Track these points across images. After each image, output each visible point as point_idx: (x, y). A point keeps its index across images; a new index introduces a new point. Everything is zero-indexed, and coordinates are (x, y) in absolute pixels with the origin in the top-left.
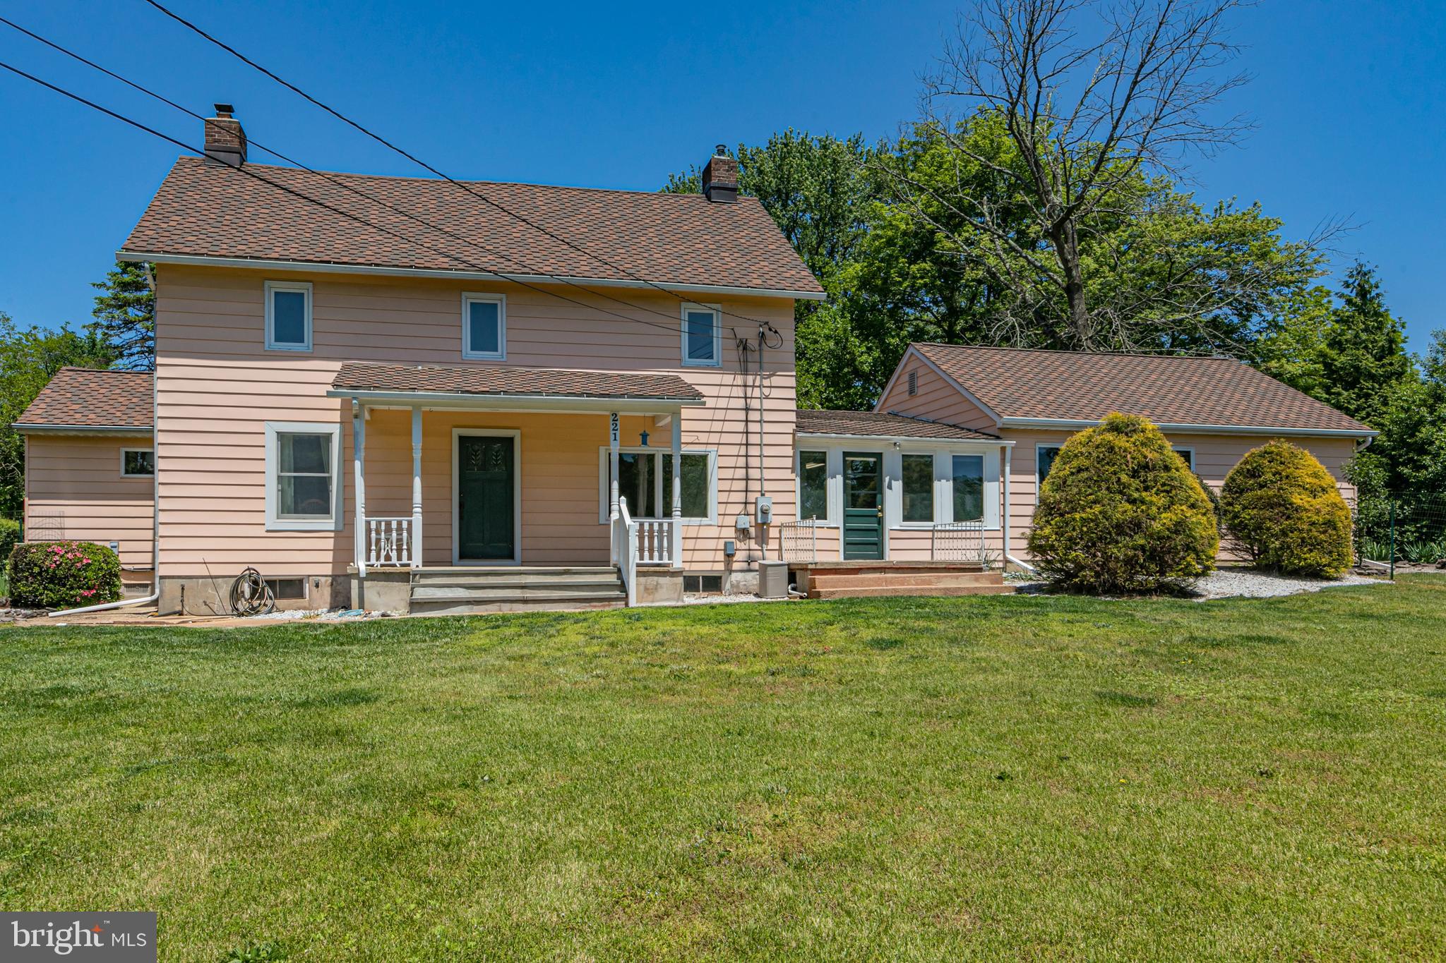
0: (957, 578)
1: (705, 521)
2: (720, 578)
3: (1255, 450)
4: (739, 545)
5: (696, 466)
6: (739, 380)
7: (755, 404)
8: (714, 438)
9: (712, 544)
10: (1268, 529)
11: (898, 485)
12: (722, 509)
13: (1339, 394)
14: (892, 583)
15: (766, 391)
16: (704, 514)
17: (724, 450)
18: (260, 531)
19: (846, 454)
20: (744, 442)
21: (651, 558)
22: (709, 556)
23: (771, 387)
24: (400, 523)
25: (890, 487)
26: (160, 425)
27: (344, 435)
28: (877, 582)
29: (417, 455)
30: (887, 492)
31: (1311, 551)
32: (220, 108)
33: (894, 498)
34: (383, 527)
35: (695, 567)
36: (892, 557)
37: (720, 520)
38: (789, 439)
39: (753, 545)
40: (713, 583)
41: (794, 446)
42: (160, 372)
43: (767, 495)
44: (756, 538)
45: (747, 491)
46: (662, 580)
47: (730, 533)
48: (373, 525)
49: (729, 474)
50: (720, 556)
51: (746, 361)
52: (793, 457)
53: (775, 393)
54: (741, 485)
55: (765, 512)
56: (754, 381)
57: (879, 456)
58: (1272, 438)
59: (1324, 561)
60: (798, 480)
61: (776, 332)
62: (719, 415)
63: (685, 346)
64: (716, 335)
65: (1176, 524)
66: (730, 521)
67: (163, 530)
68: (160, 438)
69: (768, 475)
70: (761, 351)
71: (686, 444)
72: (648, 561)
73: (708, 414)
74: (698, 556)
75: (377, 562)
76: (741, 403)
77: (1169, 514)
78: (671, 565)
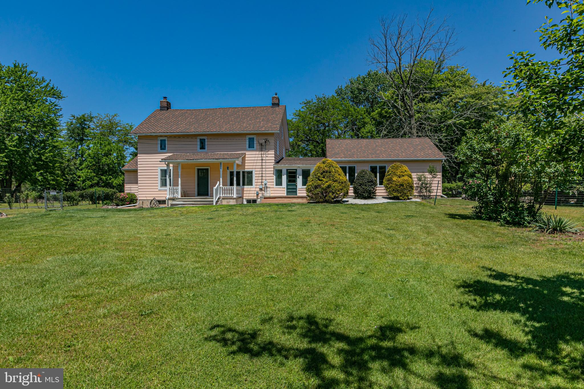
2: (256, 200)
4: (260, 192)
5: (250, 173)
6: (260, 153)
7: (264, 158)
8: (254, 167)
9: (253, 192)
11: (301, 177)
12: (256, 184)
15: (267, 155)
16: (252, 185)
17: (256, 170)
18: (157, 190)
19: (287, 170)
20: (261, 168)
22: (253, 195)
24: (176, 188)
25: (298, 178)
26: (139, 168)
27: (173, 170)
29: (180, 174)
31: (395, 192)
32: (164, 97)
33: (300, 180)
34: (173, 189)
35: (249, 197)
36: (298, 195)
37: (255, 186)
38: (272, 167)
39: (263, 192)
40: (254, 201)
41: (274, 168)
42: (139, 158)
43: (267, 180)
44: (264, 190)
46: (231, 200)
47: (258, 189)
48: (171, 189)
49: (258, 175)
50: (256, 195)
51: (262, 148)
52: (274, 171)
53: (269, 156)
54: (261, 178)
55: (266, 184)
56: (264, 153)
57: (296, 170)
59: (399, 195)
60: (275, 176)
61: (268, 141)
62: (256, 161)
63: (247, 145)
64: (255, 142)
65: (328, 186)
66: (258, 186)
67: (139, 190)
68: (139, 171)
69: (267, 175)
70: (266, 145)
71: (247, 169)
72: (228, 196)
73: (253, 161)
74: (250, 195)
75: (172, 196)
76: (260, 158)
77: (327, 183)
78: (233, 197)
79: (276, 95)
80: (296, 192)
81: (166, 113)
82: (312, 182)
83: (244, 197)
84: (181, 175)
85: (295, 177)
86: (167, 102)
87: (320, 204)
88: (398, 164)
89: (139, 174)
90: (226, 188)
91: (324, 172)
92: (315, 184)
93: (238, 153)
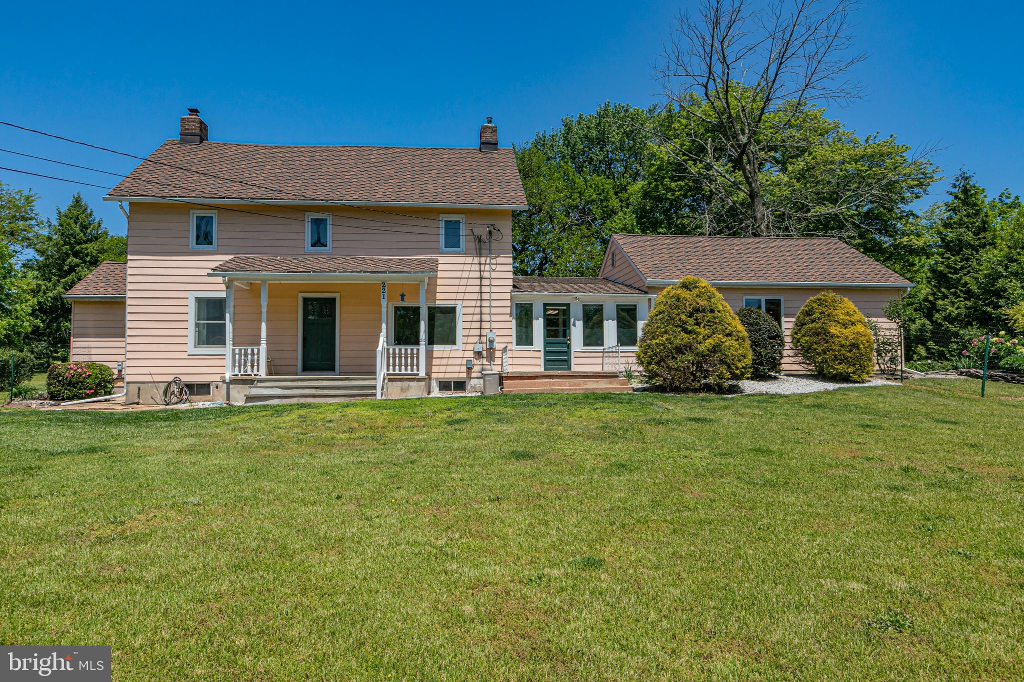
0: (598, 382)
1: (454, 347)
2: (465, 382)
3: (812, 298)
4: (476, 362)
5: (449, 312)
6: (476, 260)
7: (486, 275)
8: (460, 296)
9: (458, 361)
10: (815, 349)
11: (580, 324)
12: (465, 340)
13: (949, 258)
14: (553, 385)
15: (494, 267)
16: (454, 343)
17: (466, 303)
18: (185, 355)
19: (545, 305)
20: (479, 298)
21: (406, 370)
22: (457, 369)
23: (496, 264)
24: (253, 350)
25: (574, 325)
26: (129, 294)
28: (544, 384)
29: (264, 310)
30: (572, 328)
31: (841, 363)
32: (191, 110)
33: (577, 331)
34: (243, 352)
35: (448, 376)
36: (575, 369)
37: (463, 347)
38: (508, 296)
39: (485, 362)
40: (460, 385)
41: (511, 300)
42: (130, 264)
43: (494, 331)
44: (487, 357)
45: (481, 328)
46: (412, 384)
47: (471, 354)
48: (237, 351)
49: (469, 318)
50: (464, 369)
51: (480, 249)
52: (511, 307)
53: (499, 268)
54: (477, 325)
55: (491, 342)
56: (486, 261)
57: (568, 305)
58: (823, 290)
59: (850, 370)
60: (514, 321)
61: (499, 230)
62: (464, 282)
63: (442, 239)
64: (462, 232)
65: (714, 347)
66: (470, 347)
67: (129, 355)
68: (129, 302)
69: (494, 318)
70: (490, 242)
71: (442, 299)
72: (403, 372)
73: (457, 282)
74: (449, 369)
75: (239, 373)
76: (477, 274)
77: (710, 340)
78: (418, 374)
79: (489, 122)
80: (567, 363)
81: (198, 151)
82: (666, 337)
83: (434, 376)
84: (267, 312)
85: (566, 324)
86: (201, 123)
87: (691, 395)
88: (832, 294)
89: (129, 309)
90: (397, 351)
91: (697, 310)
92: (678, 342)
93: (417, 260)
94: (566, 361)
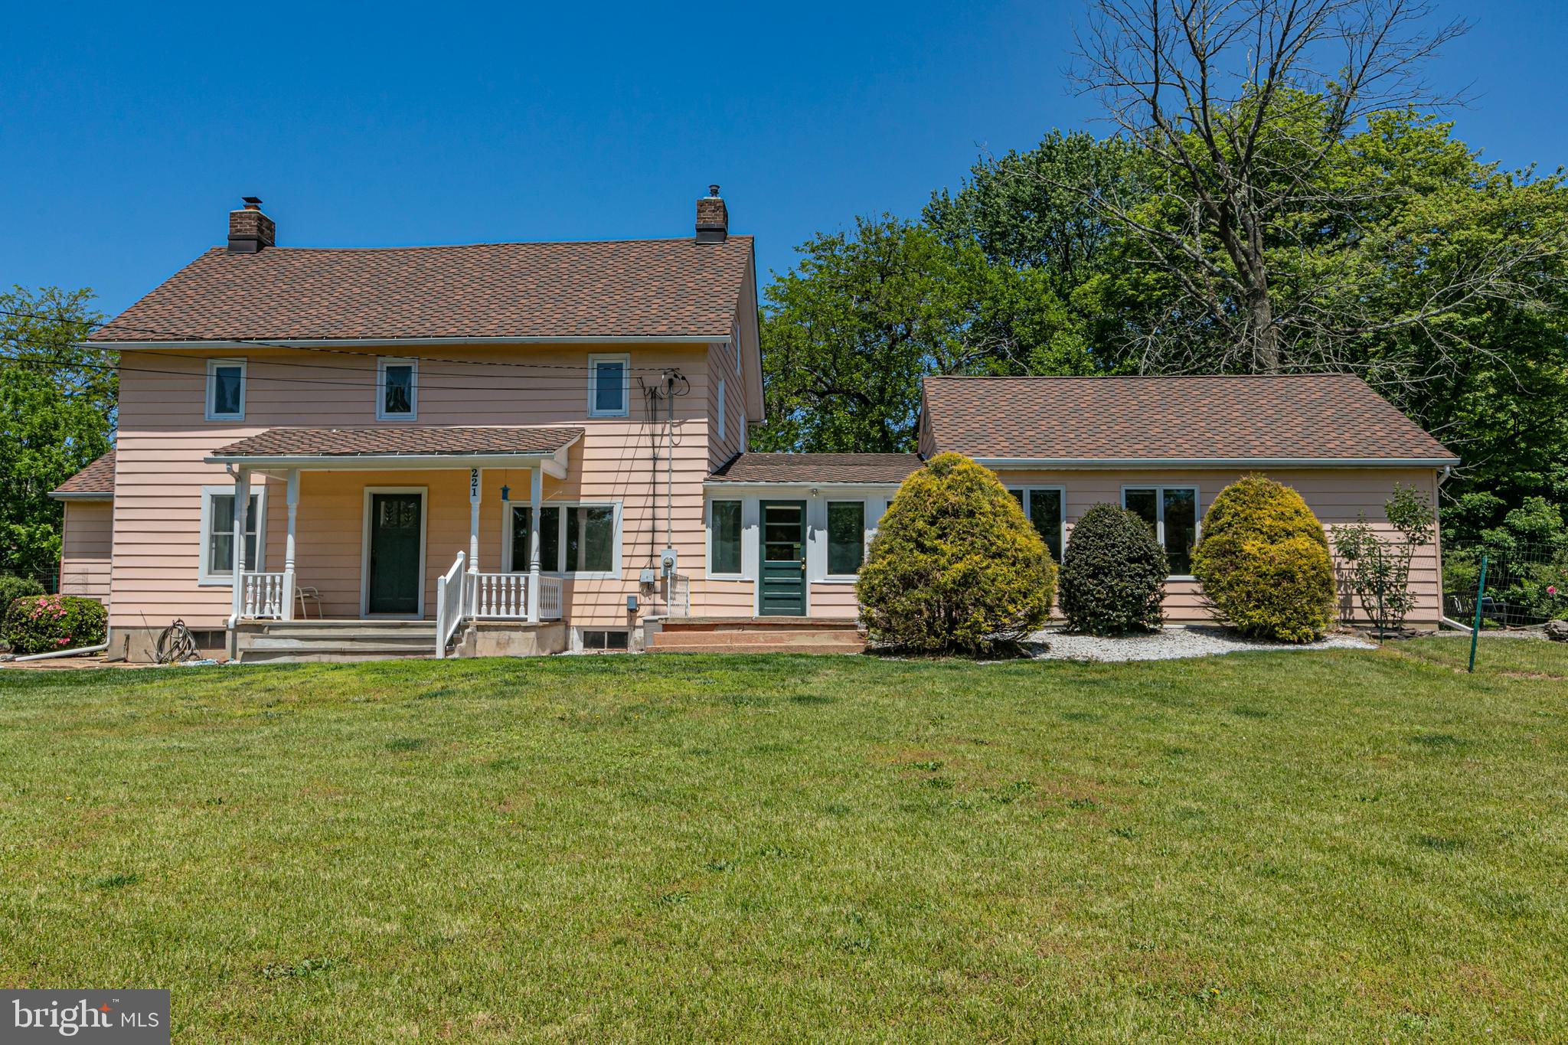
0: (813, 635)
1: (608, 574)
2: (626, 634)
4: (642, 599)
5: (601, 516)
6: (647, 429)
7: (663, 453)
8: (620, 490)
9: (615, 599)
11: (822, 536)
12: (626, 562)
14: (737, 640)
15: (676, 440)
16: (608, 567)
17: (629, 502)
18: (194, 586)
19: (763, 503)
20: (651, 492)
21: (508, 612)
22: (612, 611)
23: (681, 435)
24: (273, 578)
25: (813, 537)
26: (118, 491)
27: (267, 497)
29: (292, 514)
30: (809, 542)
31: (1257, 607)
32: (248, 200)
33: (817, 548)
34: (259, 582)
35: (597, 622)
36: (812, 613)
37: (622, 574)
38: (699, 489)
39: (658, 600)
40: (619, 639)
41: (705, 495)
42: (119, 444)
43: (674, 547)
44: (661, 592)
45: (653, 544)
46: (515, 635)
47: (635, 587)
48: (250, 580)
49: (634, 526)
50: (623, 611)
51: (654, 410)
52: (704, 507)
53: (685, 441)
55: (668, 566)
56: (663, 430)
57: (803, 503)
60: (709, 531)
61: (683, 378)
62: (626, 466)
63: (592, 396)
64: (625, 383)
65: (965, 576)
66: (634, 574)
67: (116, 586)
68: (117, 503)
69: (676, 526)
70: (671, 398)
71: (590, 495)
72: (503, 615)
73: (614, 465)
74: (600, 611)
75: (250, 616)
76: (648, 453)
77: (959, 566)
78: (525, 620)
79: (715, 193)
80: (800, 602)
81: (252, 264)
82: (890, 557)
83: (574, 622)
84: (297, 519)
85: (797, 534)
86: (261, 219)
87: (928, 660)
88: (1259, 481)
89: (117, 515)
90: (494, 581)
91: (943, 512)
92: (905, 567)
93: (552, 430)
94: (798, 599)
